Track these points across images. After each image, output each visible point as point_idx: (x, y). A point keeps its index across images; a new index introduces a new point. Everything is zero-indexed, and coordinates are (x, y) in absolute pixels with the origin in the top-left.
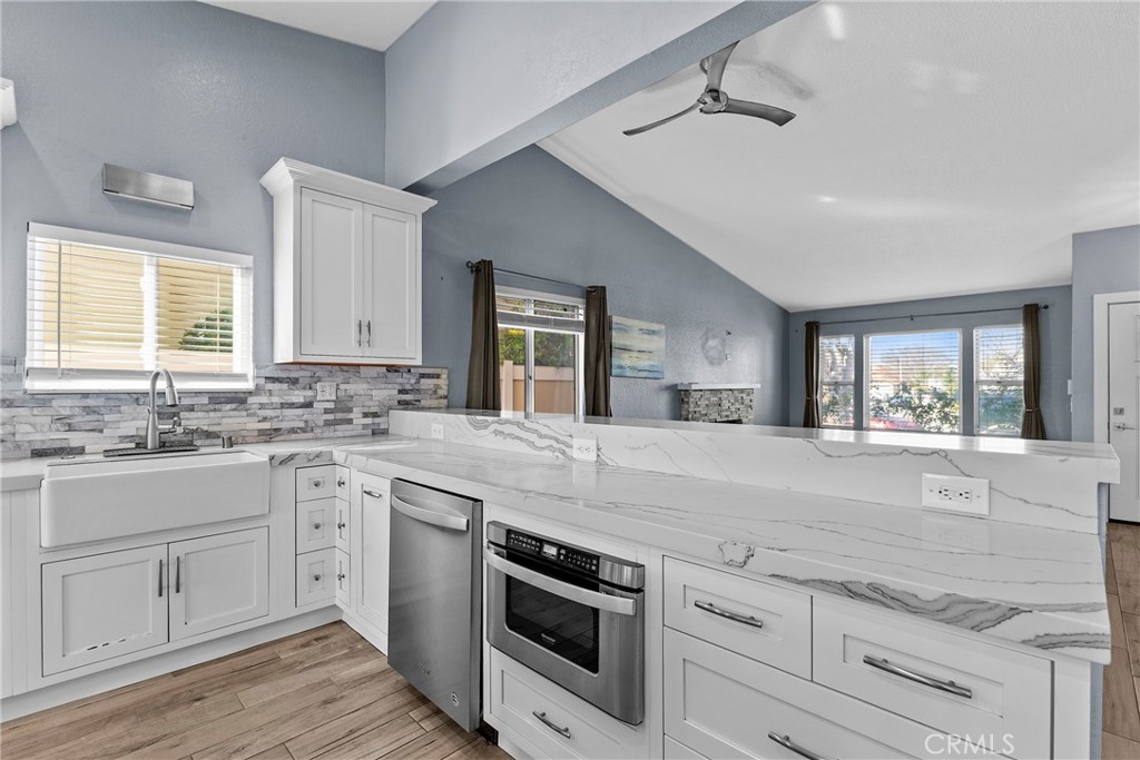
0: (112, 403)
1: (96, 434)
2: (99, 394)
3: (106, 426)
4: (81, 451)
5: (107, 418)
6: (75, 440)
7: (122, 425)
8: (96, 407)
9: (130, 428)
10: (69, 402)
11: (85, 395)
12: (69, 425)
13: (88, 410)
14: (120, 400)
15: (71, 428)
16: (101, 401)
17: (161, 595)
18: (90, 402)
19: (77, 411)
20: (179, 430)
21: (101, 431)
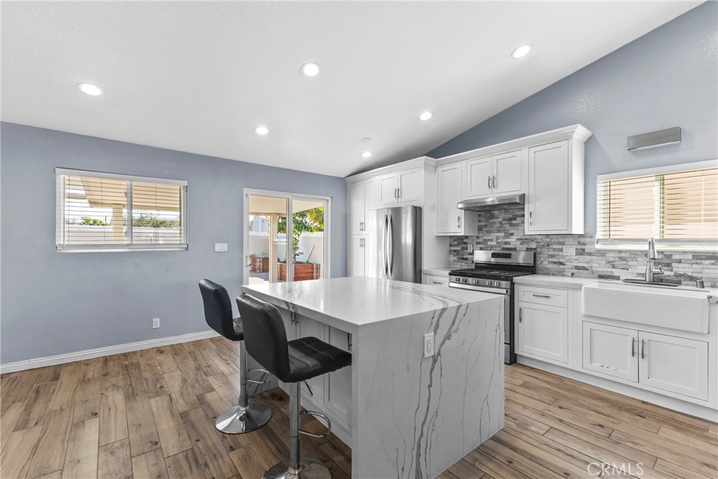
0: (633, 256)
1: (625, 271)
2: (626, 251)
3: (630, 267)
4: (618, 278)
5: (630, 263)
6: (616, 272)
7: (638, 267)
8: (625, 258)
9: (642, 269)
10: (613, 255)
11: (620, 252)
12: (613, 265)
13: (621, 259)
14: (637, 254)
15: (614, 267)
16: (627, 255)
17: (633, 355)
18: (622, 255)
19: (617, 259)
20: (672, 273)
21: (628, 270)
